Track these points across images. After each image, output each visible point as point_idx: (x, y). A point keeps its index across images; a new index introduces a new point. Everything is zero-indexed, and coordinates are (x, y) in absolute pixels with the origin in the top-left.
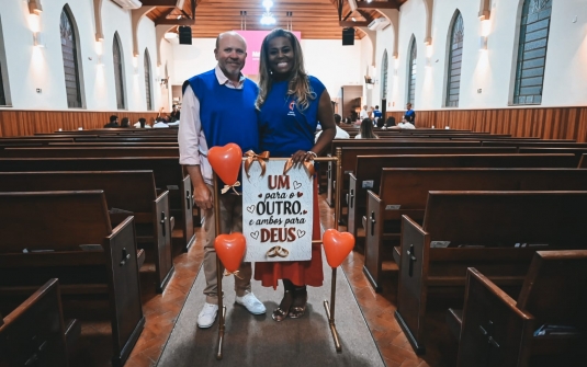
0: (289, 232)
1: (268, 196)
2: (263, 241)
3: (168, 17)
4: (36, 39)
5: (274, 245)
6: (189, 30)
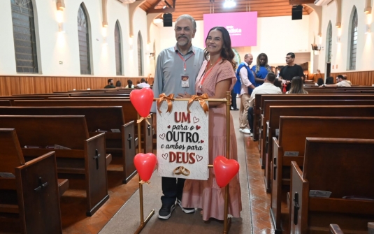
0: (190, 156)
1: (175, 127)
2: (171, 161)
3: (156, 8)
4: (60, 27)
5: (179, 165)
6: (170, 16)
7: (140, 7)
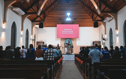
3: (36, 20)
7: (27, 18)
